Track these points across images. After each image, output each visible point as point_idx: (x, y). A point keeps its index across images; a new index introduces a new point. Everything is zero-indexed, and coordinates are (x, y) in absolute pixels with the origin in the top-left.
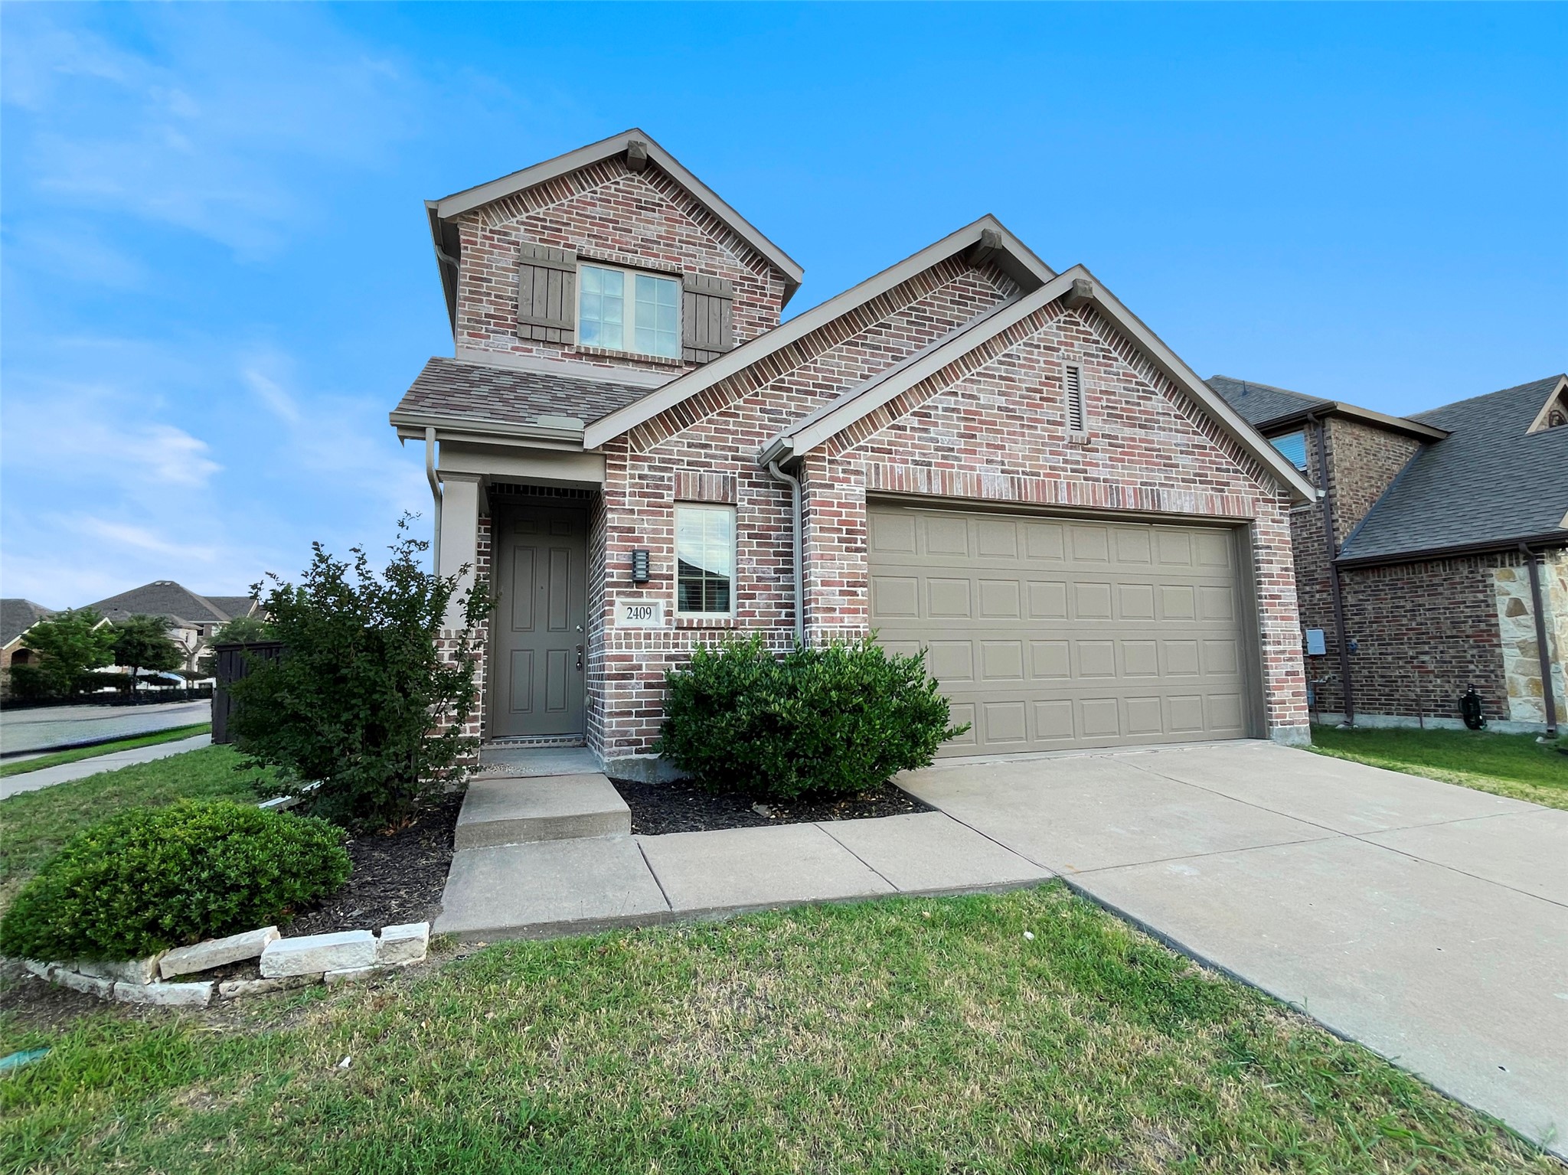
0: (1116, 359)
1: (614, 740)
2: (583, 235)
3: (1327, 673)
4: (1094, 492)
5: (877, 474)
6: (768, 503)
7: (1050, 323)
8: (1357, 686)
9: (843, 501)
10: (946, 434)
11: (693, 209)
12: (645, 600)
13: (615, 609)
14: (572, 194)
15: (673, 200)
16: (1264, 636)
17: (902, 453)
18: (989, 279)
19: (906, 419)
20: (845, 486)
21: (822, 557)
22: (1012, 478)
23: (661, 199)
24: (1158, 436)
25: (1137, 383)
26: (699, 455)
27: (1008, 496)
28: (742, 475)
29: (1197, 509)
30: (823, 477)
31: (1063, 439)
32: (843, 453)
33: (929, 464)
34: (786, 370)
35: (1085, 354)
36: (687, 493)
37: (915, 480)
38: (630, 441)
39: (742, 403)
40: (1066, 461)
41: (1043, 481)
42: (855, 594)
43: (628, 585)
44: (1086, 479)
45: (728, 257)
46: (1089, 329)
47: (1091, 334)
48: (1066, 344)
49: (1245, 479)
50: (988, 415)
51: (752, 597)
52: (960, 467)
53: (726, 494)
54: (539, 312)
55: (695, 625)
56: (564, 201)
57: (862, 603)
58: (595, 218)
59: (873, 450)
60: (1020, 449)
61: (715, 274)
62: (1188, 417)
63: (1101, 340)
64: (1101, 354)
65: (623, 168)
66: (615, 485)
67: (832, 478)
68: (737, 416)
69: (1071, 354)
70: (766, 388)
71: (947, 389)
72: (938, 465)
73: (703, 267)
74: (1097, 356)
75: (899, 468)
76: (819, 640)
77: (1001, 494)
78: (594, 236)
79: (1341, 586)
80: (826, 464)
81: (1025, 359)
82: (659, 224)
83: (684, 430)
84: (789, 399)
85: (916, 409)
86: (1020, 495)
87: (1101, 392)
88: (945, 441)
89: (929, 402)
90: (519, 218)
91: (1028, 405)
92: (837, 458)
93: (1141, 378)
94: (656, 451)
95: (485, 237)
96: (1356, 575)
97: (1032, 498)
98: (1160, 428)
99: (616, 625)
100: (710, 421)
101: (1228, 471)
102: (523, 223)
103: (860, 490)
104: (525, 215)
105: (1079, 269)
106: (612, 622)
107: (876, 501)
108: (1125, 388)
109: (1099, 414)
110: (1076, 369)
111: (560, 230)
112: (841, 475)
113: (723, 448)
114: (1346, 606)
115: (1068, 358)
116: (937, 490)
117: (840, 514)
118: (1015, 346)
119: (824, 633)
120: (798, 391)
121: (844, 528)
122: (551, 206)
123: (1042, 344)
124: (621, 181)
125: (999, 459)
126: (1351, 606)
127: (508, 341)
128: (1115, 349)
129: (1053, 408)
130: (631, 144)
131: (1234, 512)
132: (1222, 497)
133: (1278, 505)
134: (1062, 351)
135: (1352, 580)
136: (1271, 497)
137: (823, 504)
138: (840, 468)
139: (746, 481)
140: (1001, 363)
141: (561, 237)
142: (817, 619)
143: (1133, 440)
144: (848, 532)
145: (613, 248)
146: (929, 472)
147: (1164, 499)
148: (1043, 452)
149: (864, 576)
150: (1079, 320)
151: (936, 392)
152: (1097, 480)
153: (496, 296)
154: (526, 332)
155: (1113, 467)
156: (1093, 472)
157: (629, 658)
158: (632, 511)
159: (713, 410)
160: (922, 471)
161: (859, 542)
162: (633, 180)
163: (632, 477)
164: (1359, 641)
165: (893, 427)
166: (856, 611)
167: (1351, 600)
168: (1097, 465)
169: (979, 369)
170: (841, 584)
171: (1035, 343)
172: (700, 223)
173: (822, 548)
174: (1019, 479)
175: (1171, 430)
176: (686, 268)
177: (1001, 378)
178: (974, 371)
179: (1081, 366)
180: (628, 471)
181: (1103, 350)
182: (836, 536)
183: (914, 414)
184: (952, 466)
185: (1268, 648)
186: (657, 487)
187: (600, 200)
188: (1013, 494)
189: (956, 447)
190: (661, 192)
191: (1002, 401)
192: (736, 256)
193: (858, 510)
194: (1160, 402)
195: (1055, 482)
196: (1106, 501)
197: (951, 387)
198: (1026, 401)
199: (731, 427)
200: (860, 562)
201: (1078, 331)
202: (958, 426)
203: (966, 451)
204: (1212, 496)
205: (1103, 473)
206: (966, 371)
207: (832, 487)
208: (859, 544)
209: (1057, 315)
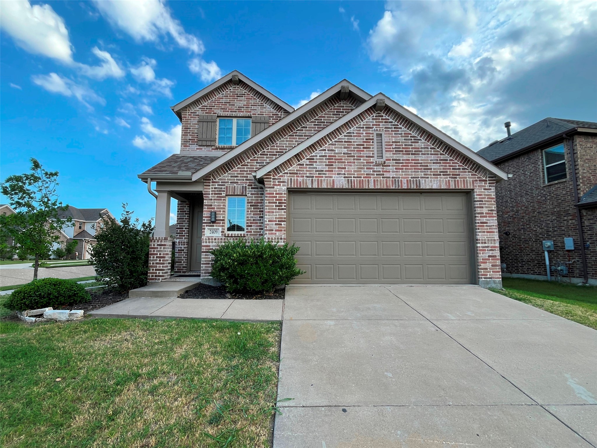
0: (401, 128)
1: (204, 272)
2: (219, 109)
3: (575, 258)
4: (387, 182)
5: (291, 182)
6: (258, 194)
7: (369, 118)
8: (589, 265)
9: (278, 192)
10: (320, 166)
11: (256, 94)
12: (215, 227)
13: (205, 231)
14: (216, 96)
15: (249, 92)
16: (477, 240)
17: (302, 174)
18: (350, 103)
19: (304, 161)
20: (278, 187)
21: (269, 212)
22: (348, 180)
23: (245, 92)
24: (421, 158)
25: (411, 137)
26: (234, 180)
27: (346, 186)
28: (249, 185)
29: (441, 186)
30: (270, 184)
31: (373, 163)
32: (278, 175)
33: (313, 177)
34: (266, 148)
35: (385, 128)
36: (229, 192)
37: (306, 183)
38: (212, 177)
39: (250, 161)
40: (374, 171)
41: (363, 180)
42: (281, 224)
43: (210, 223)
44: (383, 177)
45: (268, 108)
46: (387, 118)
47: (389, 120)
48: (376, 125)
49: (469, 172)
50: (339, 157)
51: (251, 226)
52: (326, 177)
53: (243, 192)
54: (204, 136)
55: (230, 236)
56: (213, 99)
57: (284, 228)
58: (223, 103)
59: (290, 173)
60: (353, 168)
61: (263, 115)
62: (438, 148)
63: (393, 121)
64: (393, 127)
65: (232, 84)
66: (207, 191)
67: (273, 185)
68: (248, 165)
69: (378, 129)
70: (258, 155)
71: (322, 149)
72: (316, 177)
73: (259, 113)
74: (391, 128)
75: (300, 179)
76: (267, 241)
77: (343, 186)
78: (222, 109)
79: (581, 217)
80: (272, 180)
81: (356, 133)
82: (244, 101)
83: (229, 172)
84: (267, 157)
85: (308, 157)
86: (351, 186)
87: (393, 142)
88: (319, 168)
89: (313, 154)
90: (199, 107)
91: (357, 151)
92: (276, 177)
93: (413, 134)
94: (220, 179)
95: (189, 115)
96: (589, 211)
97: (357, 186)
98: (422, 154)
99: (205, 236)
100: (238, 168)
101: (459, 169)
102: (201, 108)
103: (285, 188)
104: (201, 106)
105: (380, 95)
106: (204, 235)
107: (291, 191)
108: (404, 139)
109: (391, 151)
110: (381, 134)
111: (212, 109)
112: (277, 183)
113: (243, 177)
114: (584, 226)
115: (377, 130)
116: (315, 186)
117: (276, 197)
118: (352, 129)
119: (269, 238)
120: (270, 155)
121: (278, 202)
122: (209, 101)
123: (365, 127)
124: (232, 88)
125: (343, 173)
126: (587, 226)
127: (195, 147)
128: (400, 124)
129: (369, 151)
130: (233, 76)
131: (461, 186)
132: (455, 181)
133: (488, 182)
134: (374, 128)
135: (587, 214)
136: (484, 179)
137: (270, 194)
138: (277, 181)
139: (250, 187)
140: (345, 136)
141: (212, 111)
142: (266, 233)
143: (409, 160)
144: (279, 203)
145: (228, 111)
146: (312, 180)
147: (422, 183)
148: (364, 168)
149: (284, 218)
150: (383, 114)
151: (316, 150)
152: (389, 177)
153: (192, 133)
154: (200, 143)
155: (397, 172)
156: (386, 175)
157: (209, 246)
158: (212, 199)
159: (239, 164)
160: (309, 180)
161: (283, 206)
162: (236, 88)
163: (212, 188)
164: (590, 243)
165: (299, 165)
166: (281, 231)
167: (586, 223)
168: (389, 172)
169: (336, 140)
170: (276, 221)
171: (361, 126)
172: (258, 98)
173: (269, 209)
174: (351, 180)
175: (428, 154)
176: (253, 114)
177: (345, 142)
178: (333, 140)
179: (383, 133)
180: (211, 187)
181: (394, 125)
182: (274, 205)
183: (307, 159)
184: (322, 177)
185: (478, 245)
186: (220, 191)
187: (225, 96)
188: (348, 185)
189: (324, 170)
190: (245, 90)
191: (345, 151)
192: (271, 107)
193: (283, 195)
194: (422, 143)
195: (368, 180)
196: (392, 186)
197: (323, 148)
198: (356, 149)
199: (245, 169)
200: (283, 213)
201: (382, 119)
202: (325, 162)
203: (328, 171)
204: (449, 181)
205: (391, 175)
206: (330, 141)
207: (273, 188)
208: (283, 207)
209: (372, 114)
